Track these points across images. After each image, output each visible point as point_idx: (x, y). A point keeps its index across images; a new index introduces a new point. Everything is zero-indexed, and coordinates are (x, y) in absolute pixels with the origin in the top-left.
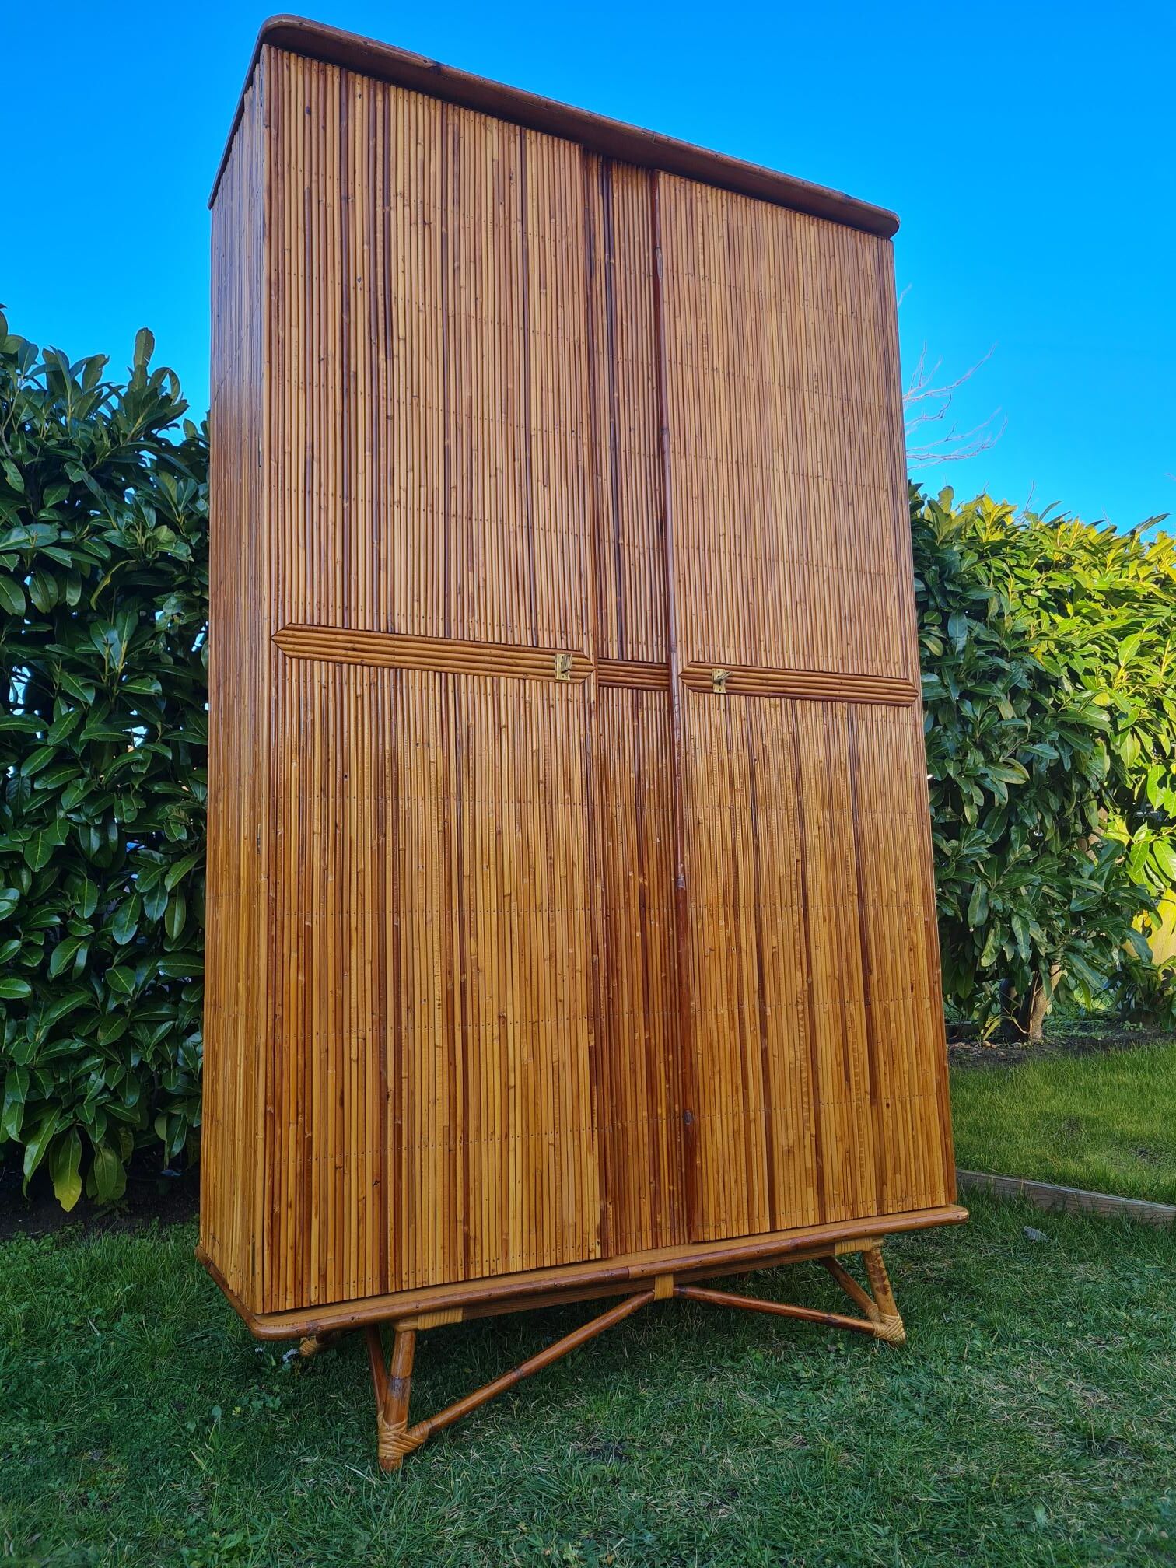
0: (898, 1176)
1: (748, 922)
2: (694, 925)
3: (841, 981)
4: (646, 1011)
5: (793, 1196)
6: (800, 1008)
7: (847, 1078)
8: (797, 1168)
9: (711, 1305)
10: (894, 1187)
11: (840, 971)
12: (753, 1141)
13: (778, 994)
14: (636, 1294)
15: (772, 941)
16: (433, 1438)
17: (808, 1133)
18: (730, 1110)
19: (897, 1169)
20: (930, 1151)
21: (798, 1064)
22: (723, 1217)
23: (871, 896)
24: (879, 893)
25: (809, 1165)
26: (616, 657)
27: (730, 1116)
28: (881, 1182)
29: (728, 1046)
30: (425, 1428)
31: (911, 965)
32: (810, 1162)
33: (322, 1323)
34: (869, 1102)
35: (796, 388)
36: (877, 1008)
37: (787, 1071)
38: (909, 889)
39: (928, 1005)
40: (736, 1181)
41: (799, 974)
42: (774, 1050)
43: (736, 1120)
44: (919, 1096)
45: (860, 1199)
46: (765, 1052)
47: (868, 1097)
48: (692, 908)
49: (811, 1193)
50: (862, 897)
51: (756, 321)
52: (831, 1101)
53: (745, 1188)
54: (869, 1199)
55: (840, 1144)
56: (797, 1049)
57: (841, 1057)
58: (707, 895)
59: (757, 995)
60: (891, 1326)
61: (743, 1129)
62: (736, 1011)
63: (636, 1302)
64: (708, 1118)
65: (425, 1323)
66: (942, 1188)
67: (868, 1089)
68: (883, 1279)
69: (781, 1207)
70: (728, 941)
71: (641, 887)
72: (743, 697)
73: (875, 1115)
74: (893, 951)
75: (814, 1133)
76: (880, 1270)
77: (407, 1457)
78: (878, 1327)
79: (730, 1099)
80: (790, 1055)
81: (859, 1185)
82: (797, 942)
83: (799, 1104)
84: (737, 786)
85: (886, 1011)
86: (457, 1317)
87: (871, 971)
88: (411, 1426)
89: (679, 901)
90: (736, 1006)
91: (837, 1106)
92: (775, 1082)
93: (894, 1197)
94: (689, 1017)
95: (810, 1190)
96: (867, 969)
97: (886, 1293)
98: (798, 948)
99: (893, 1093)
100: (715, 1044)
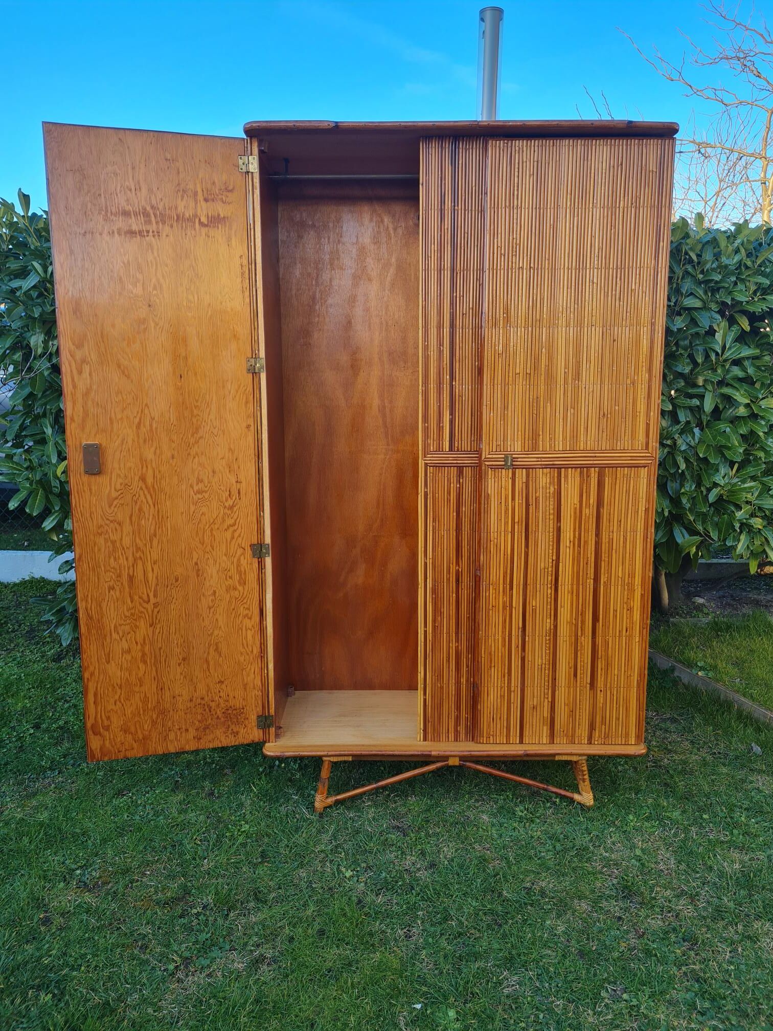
0: (603, 726)
1: (518, 593)
2: (483, 594)
3: (576, 626)
4: (457, 633)
5: (534, 729)
6: (548, 638)
7: (575, 675)
8: (538, 716)
9: (479, 771)
10: (600, 731)
11: (577, 619)
12: (512, 701)
13: (534, 630)
14: (438, 761)
15: (533, 603)
16: (337, 802)
17: (546, 700)
18: (499, 685)
19: (603, 722)
20: (627, 716)
21: (543, 666)
22: (492, 733)
23: (603, 579)
24: (610, 578)
25: (545, 715)
26: (447, 450)
27: (499, 688)
28: (592, 727)
29: (500, 654)
30: (333, 799)
31: (627, 618)
32: (546, 714)
33: (286, 754)
34: (588, 688)
35: (580, 267)
36: (599, 640)
37: (536, 668)
38: (632, 575)
39: (637, 640)
40: (500, 718)
41: (548, 621)
42: (529, 657)
43: (503, 690)
44: (624, 687)
45: (577, 735)
46: (523, 659)
47: (588, 686)
48: (484, 585)
49: (546, 730)
50: (596, 580)
51: (554, 228)
52: (563, 684)
53: (505, 722)
54: (583, 735)
55: (566, 707)
56: (544, 658)
57: (572, 664)
58: (493, 578)
59: (520, 630)
60: (586, 797)
61: (506, 695)
62: (507, 638)
63: (439, 765)
64: (486, 688)
65: (335, 759)
66: (634, 735)
67: (589, 681)
68: (584, 775)
69: (526, 732)
70: (504, 603)
71: (457, 573)
72: (524, 470)
73: (592, 695)
74: (615, 611)
75: (550, 700)
76: (583, 771)
77: (325, 808)
78: (576, 797)
79: (499, 680)
80: (538, 661)
81: (577, 728)
82: (549, 604)
83: (543, 685)
84: (516, 520)
85: (607, 643)
86: (350, 759)
87: (598, 621)
88: (327, 797)
89: (477, 581)
90: (507, 635)
91: (567, 689)
92: (528, 674)
93: (599, 736)
94: (478, 639)
95: (545, 728)
96: (595, 619)
97: (584, 782)
98: (549, 607)
99: (605, 686)
100: (493, 653)
